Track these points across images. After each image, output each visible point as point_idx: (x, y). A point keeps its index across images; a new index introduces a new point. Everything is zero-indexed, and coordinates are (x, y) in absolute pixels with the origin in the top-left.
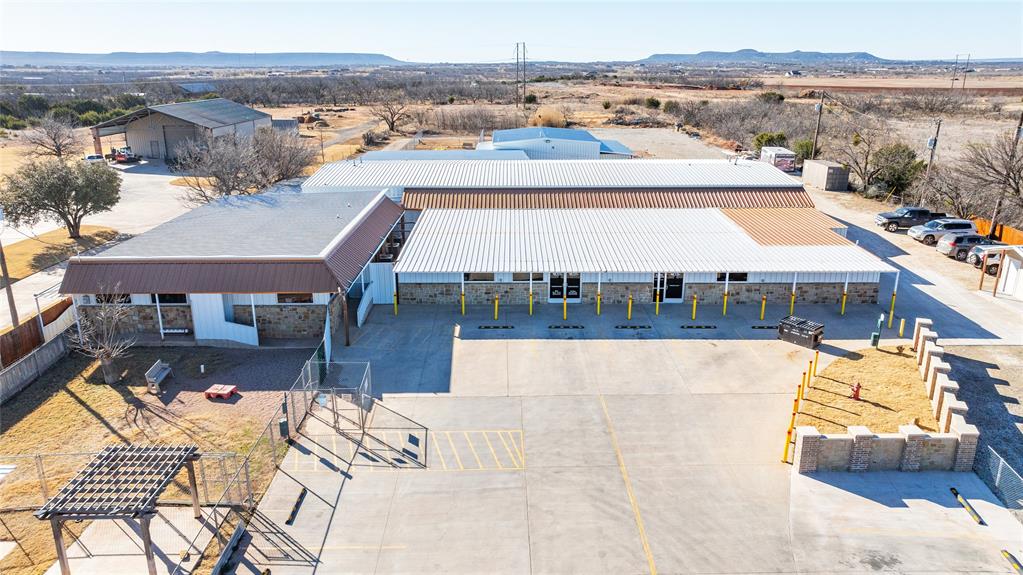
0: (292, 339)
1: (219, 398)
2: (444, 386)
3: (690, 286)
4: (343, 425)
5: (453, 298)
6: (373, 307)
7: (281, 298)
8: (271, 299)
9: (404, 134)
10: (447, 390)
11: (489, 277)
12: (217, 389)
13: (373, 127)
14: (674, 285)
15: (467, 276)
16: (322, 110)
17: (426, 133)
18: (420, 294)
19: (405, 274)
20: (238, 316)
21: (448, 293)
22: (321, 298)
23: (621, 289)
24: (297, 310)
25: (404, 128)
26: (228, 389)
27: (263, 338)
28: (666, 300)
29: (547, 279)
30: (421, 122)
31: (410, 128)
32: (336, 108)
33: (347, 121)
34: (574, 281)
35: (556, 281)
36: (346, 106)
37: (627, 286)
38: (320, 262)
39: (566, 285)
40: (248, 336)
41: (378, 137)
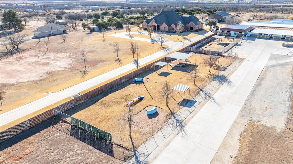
0: (240, 37)
3: (286, 37)
6: (247, 36)
8: (238, 33)
9: (256, 20)
11: (262, 34)
13: (250, 18)
15: (259, 34)
16: (238, 14)
17: (261, 20)
18: (253, 36)
19: (252, 33)
21: (256, 36)
25: (256, 18)
28: (283, 39)
30: (261, 17)
31: (258, 18)
32: (241, 13)
33: (244, 16)
36: (244, 13)
37: (278, 37)
38: (244, 30)
39: (271, 36)
40: (236, 36)
41: (251, 20)
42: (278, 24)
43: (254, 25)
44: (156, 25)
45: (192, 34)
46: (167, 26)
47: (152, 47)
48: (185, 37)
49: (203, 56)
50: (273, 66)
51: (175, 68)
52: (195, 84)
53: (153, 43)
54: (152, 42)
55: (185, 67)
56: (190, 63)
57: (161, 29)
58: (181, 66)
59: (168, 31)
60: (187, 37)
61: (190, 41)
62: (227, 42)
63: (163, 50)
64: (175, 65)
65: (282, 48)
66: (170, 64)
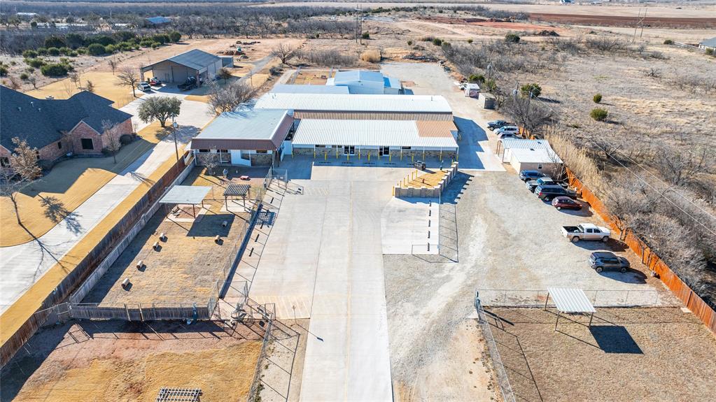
0: (261, 164)
1: (244, 179)
2: (309, 178)
3: (391, 150)
4: (280, 186)
5: (312, 153)
6: (285, 155)
7: (257, 152)
8: (254, 152)
9: (290, 66)
10: (310, 179)
11: (324, 146)
12: (243, 177)
14: (386, 150)
15: (317, 146)
16: (240, 43)
17: (302, 65)
18: (300, 152)
19: (296, 145)
20: (244, 157)
21: (310, 151)
22: (270, 152)
23: (368, 151)
24: (262, 156)
25: (290, 61)
26: (247, 177)
27: (252, 165)
28: (384, 155)
29: (343, 147)
32: (248, 41)
33: (257, 54)
34: (352, 148)
35: (346, 148)
36: (254, 39)
37: (370, 150)
38: (270, 141)
40: (248, 163)
41: (277, 68)
42: (353, 90)
43: (296, 108)
45: (88, 173)
48: (58, 198)
60: (66, 198)
61: (78, 228)
62: (223, 210)
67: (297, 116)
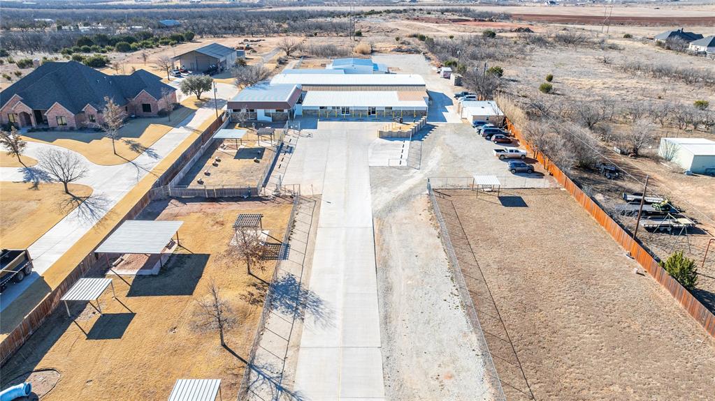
0: (279, 120)
2: (316, 128)
3: (377, 110)
4: (295, 133)
5: (317, 112)
6: (296, 116)
7: (277, 111)
8: (274, 111)
9: (294, 58)
11: (326, 108)
13: (278, 53)
14: (374, 110)
15: (321, 108)
16: (247, 40)
17: (305, 57)
18: (308, 112)
19: (305, 107)
20: (267, 115)
22: (286, 111)
23: (360, 112)
24: (280, 114)
25: (294, 54)
27: (273, 120)
28: (371, 114)
29: (341, 109)
30: (301, 50)
32: (254, 39)
33: (264, 49)
34: (348, 108)
35: (343, 109)
36: (259, 37)
37: (361, 110)
38: (286, 103)
39: (346, 110)
40: (270, 119)
41: (283, 60)
42: (346, 72)
43: (303, 83)
44: (29, 111)
45: (151, 127)
46: (68, 111)
47: (34, 205)
48: (136, 140)
49: (210, 211)
50: (389, 209)
51: (140, 287)
52: (224, 346)
53: (36, 186)
54: (29, 180)
55: (170, 269)
56: (180, 251)
57: (51, 122)
58: (155, 270)
59: (75, 126)
60: (141, 140)
61: (156, 156)
62: (256, 146)
63: (77, 210)
64: (135, 272)
65: (382, 145)
66: (119, 272)
67: (304, 88)
